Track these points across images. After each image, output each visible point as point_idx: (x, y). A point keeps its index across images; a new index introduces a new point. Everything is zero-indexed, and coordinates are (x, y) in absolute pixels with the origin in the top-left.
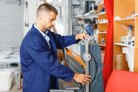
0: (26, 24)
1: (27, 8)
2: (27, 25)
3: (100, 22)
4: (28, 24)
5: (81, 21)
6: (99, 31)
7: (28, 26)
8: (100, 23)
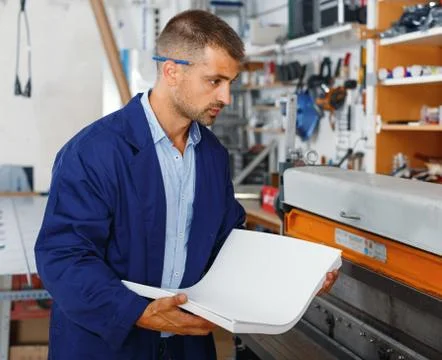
0: (18, 83)
1: (23, 8)
2: (23, 88)
3: (390, 76)
4: (29, 85)
5: (255, 74)
6: (383, 119)
7: (28, 94)
8: (389, 82)
